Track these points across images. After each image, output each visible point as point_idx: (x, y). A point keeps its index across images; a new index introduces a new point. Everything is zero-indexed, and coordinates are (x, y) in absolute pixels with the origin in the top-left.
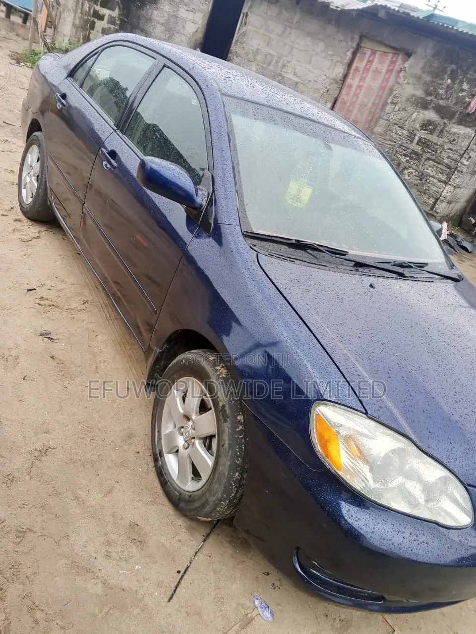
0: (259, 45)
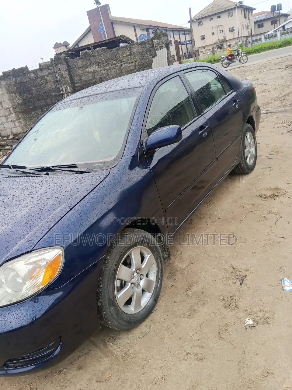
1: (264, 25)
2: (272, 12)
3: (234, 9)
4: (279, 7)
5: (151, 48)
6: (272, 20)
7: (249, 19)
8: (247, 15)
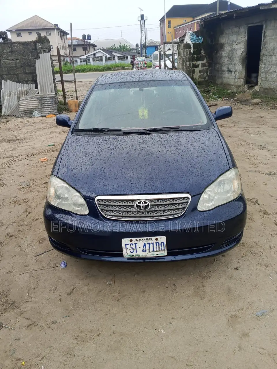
0: (274, 45)
1: (77, 49)
2: (83, 40)
3: (53, 29)
4: (89, 37)
5: (33, 50)
6: (84, 47)
7: (65, 42)
8: (63, 38)
